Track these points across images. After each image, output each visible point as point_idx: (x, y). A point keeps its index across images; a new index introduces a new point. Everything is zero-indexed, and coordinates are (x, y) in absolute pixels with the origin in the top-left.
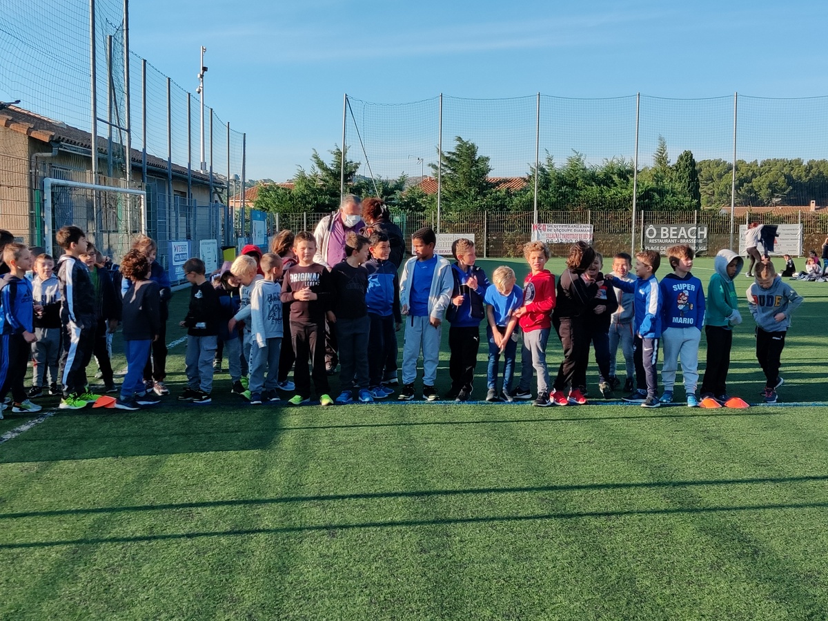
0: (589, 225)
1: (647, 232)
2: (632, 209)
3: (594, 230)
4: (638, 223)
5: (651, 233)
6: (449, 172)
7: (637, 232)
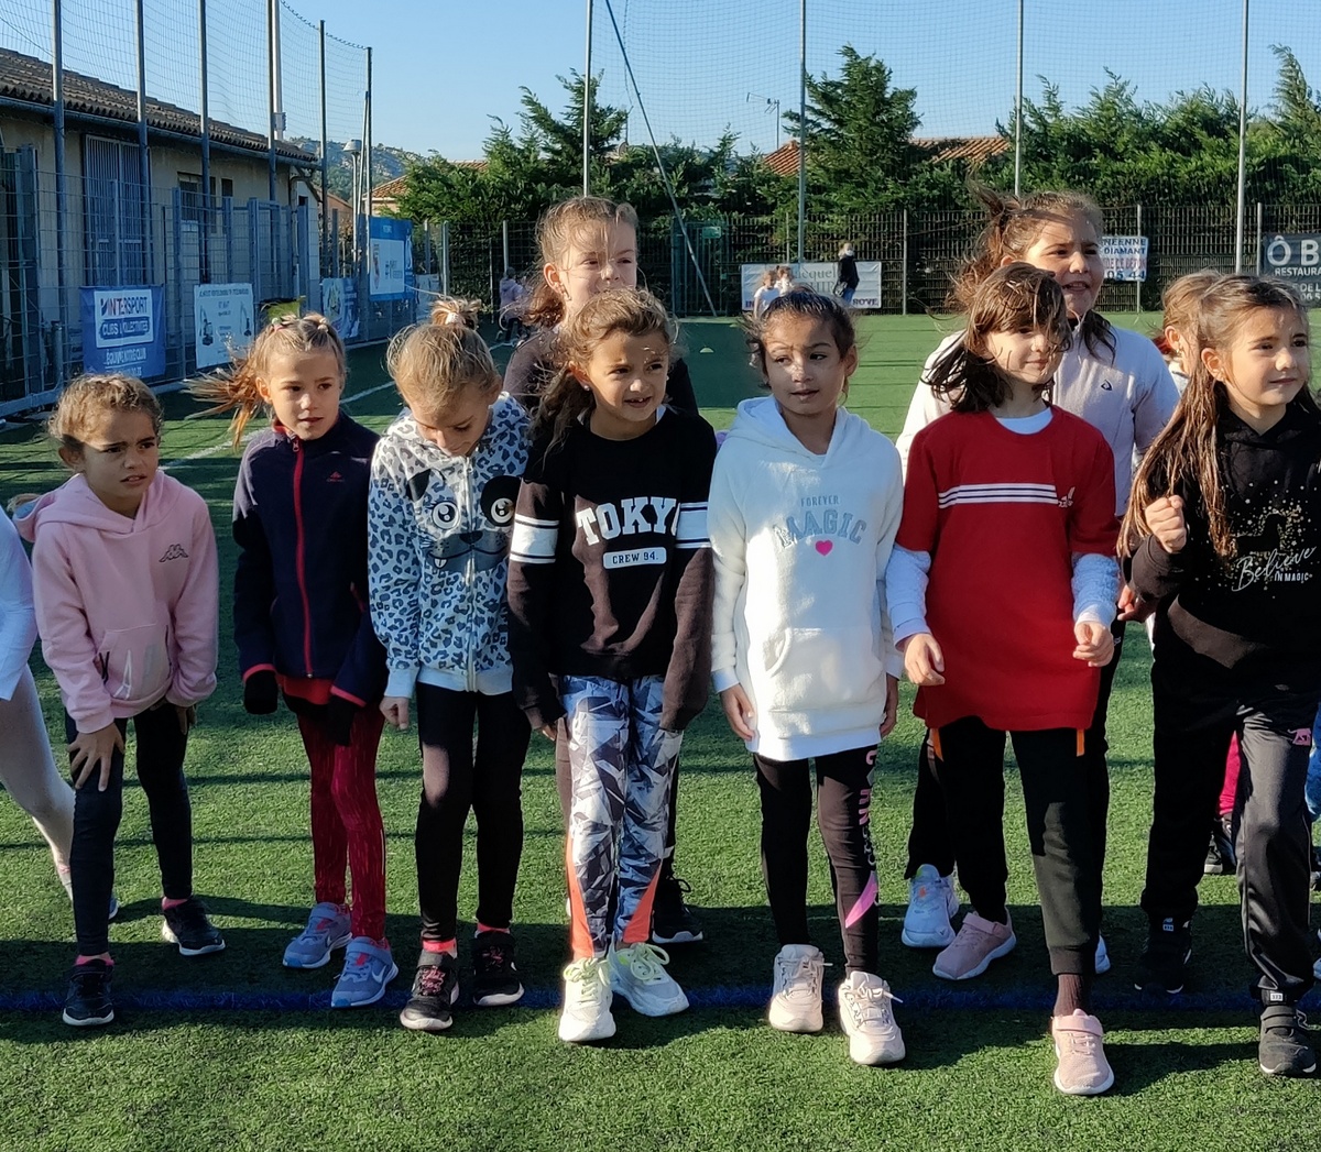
0: (1139, 237)
1: (1270, 253)
2: (1236, 201)
3: (1151, 250)
4: (1249, 231)
5: (1279, 255)
6: (827, 125)
7: (1248, 251)
